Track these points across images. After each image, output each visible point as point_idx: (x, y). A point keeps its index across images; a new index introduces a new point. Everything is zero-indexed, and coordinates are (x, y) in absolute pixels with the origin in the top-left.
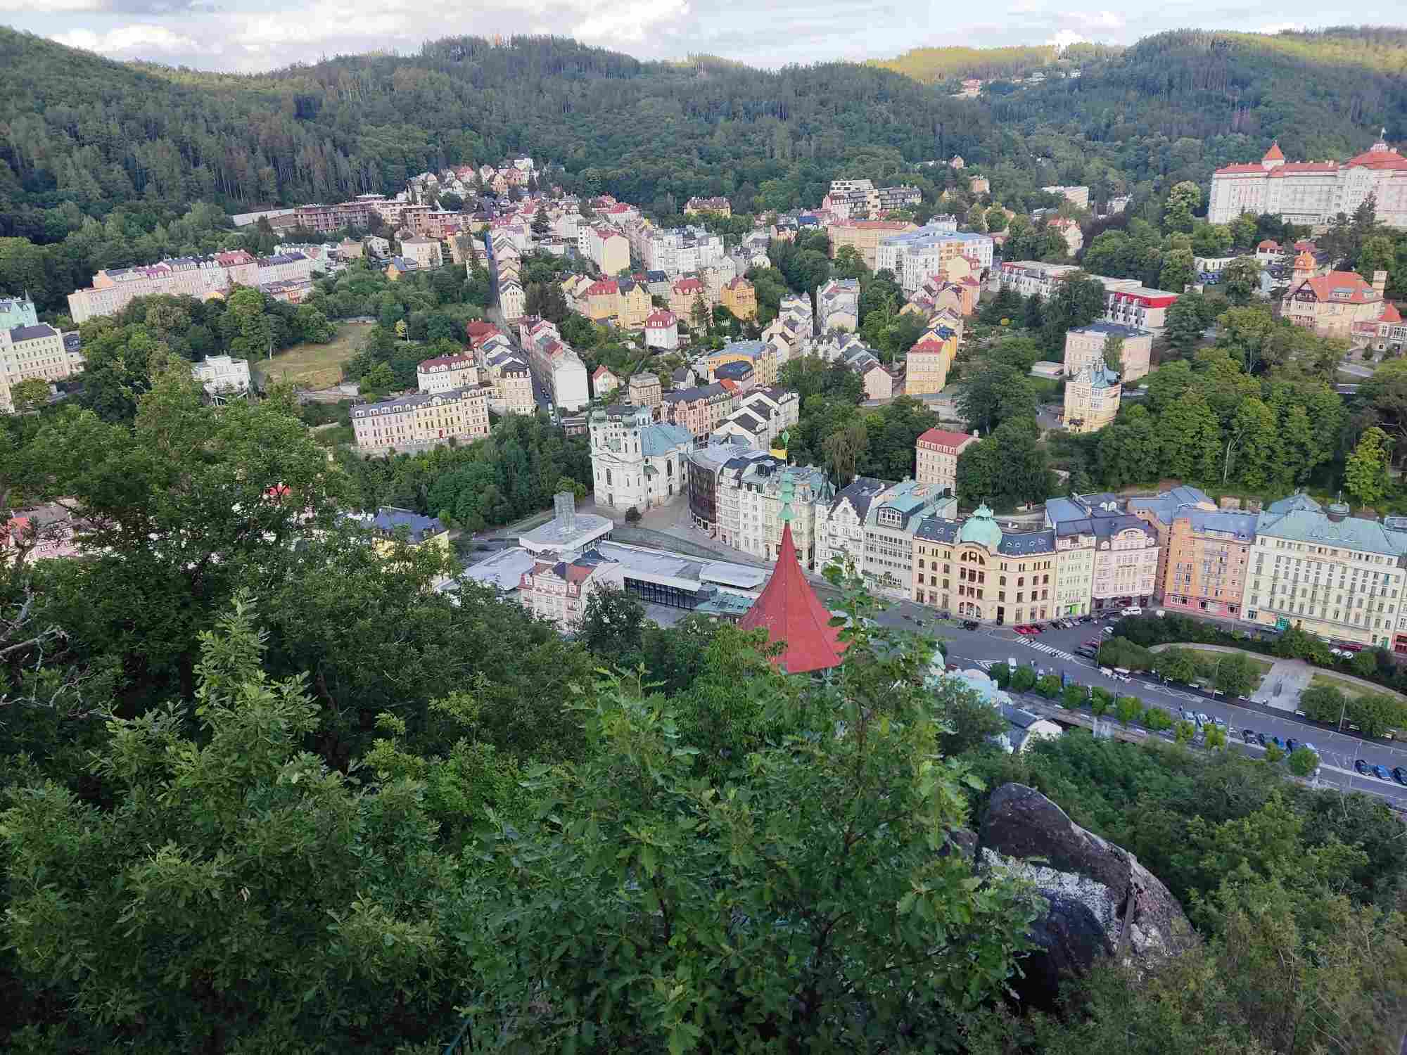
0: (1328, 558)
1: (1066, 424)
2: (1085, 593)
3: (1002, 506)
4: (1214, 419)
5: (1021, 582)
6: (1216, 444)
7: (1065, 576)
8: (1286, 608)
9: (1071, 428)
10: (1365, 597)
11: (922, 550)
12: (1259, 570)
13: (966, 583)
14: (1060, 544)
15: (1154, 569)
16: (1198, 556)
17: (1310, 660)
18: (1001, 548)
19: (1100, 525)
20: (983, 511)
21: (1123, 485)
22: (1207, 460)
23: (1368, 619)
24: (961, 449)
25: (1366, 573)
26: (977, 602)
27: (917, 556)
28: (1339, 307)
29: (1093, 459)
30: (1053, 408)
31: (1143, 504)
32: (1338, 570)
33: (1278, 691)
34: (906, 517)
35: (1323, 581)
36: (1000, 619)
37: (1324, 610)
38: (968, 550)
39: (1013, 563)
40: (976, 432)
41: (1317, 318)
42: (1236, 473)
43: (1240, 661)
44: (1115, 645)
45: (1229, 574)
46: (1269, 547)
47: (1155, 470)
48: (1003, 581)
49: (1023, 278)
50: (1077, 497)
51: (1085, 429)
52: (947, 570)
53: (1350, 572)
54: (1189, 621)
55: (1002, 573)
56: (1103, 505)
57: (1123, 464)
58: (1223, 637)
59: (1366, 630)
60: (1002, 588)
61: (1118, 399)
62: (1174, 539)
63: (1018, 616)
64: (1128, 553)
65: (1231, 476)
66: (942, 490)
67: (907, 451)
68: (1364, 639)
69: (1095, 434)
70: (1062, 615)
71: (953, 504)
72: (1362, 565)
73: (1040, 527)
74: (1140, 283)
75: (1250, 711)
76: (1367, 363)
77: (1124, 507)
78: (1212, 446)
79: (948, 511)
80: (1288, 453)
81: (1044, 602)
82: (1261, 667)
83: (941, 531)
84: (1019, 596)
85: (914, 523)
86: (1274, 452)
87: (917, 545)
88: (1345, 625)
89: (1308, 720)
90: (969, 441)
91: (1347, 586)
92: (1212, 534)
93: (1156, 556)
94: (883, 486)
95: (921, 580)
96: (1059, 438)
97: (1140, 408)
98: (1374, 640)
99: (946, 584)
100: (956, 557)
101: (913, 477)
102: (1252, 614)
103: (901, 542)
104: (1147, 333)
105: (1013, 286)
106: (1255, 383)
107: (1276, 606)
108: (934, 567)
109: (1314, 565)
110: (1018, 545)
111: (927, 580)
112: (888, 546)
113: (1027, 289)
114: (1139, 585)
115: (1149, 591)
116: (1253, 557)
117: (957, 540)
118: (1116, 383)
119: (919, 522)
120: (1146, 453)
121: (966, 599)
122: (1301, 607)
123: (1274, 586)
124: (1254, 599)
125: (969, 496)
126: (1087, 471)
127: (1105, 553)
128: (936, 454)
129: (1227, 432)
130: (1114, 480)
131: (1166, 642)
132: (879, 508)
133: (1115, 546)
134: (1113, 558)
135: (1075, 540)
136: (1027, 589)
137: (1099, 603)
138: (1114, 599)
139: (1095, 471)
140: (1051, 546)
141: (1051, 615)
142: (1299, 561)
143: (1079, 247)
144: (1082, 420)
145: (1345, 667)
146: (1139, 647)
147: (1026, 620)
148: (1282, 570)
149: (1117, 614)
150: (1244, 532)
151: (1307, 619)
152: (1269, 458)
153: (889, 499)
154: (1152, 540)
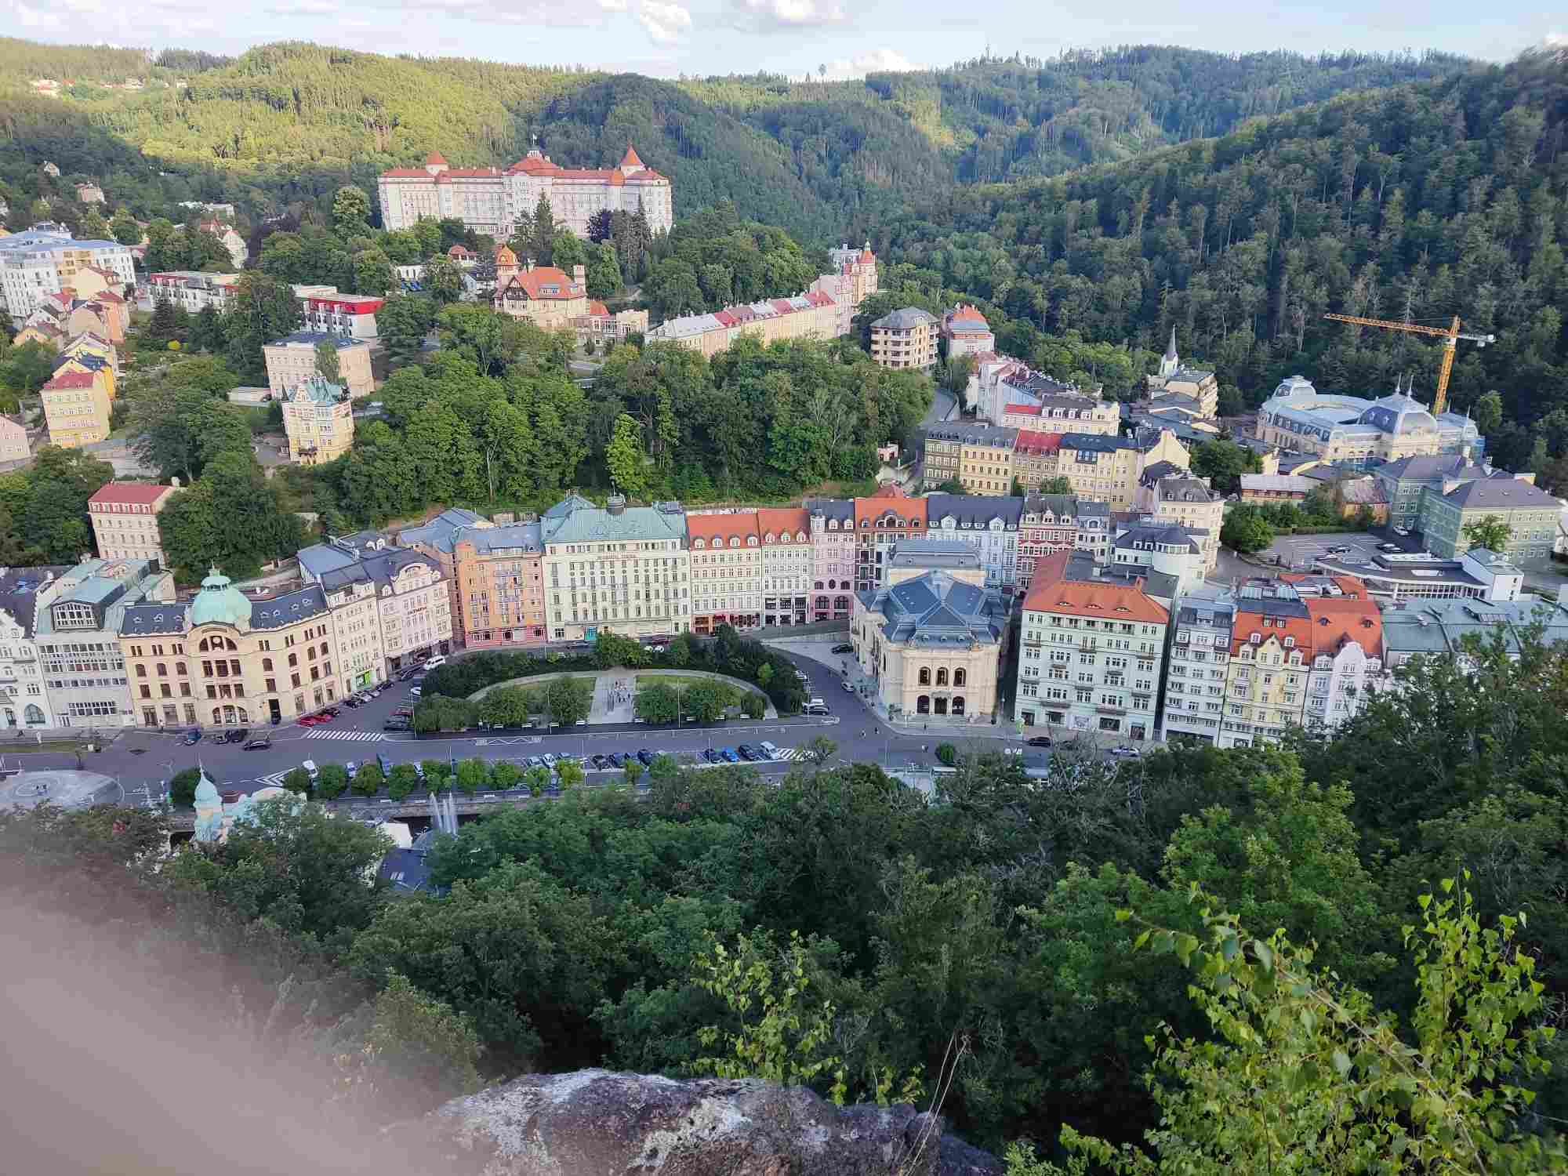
0: (619, 554)
1: (294, 457)
2: (376, 655)
3: (239, 570)
4: (465, 429)
5: (293, 660)
6: (474, 455)
7: (348, 638)
8: (590, 617)
9: (303, 460)
10: (660, 586)
11: (137, 651)
12: (556, 583)
13: (216, 680)
14: (332, 600)
15: (447, 608)
16: (492, 582)
17: (629, 665)
18: (255, 622)
19: (373, 567)
20: (215, 577)
21: (386, 518)
22: (470, 474)
23: (667, 609)
24: (159, 505)
25: (656, 561)
26: (237, 702)
27: (131, 664)
28: (551, 303)
29: (342, 492)
30: (271, 440)
31: (413, 534)
32: (630, 564)
33: (611, 706)
34: (99, 612)
35: (619, 581)
36: (276, 716)
37: (627, 611)
38: (207, 636)
39: (276, 638)
40: (175, 480)
41: (534, 316)
42: (501, 486)
43: (567, 684)
44: (431, 706)
45: (526, 595)
46: (560, 555)
47: (417, 495)
48: (268, 665)
49: (183, 290)
50: (335, 540)
51: (321, 459)
52: (182, 669)
53: (641, 563)
54: (500, 656)
55: (266, 654)
56: (370, 544)
57: (379, 493)
58: (539, 665)
59: (668, 619)
60: (269, 675)
61: (350, 419)
62: (462, 568)
63: (300, 706)
64: (412, 595)
65: (498, 490)
66: (145, 563)
67: (76, 522)
68: (668, 629)
69: (336, 462)
70: (354, 689)
71: (168, 581)
72: (651, 554)
73: (298, 586)
74: (334, 289)
75: (590, 735)
76: (592, 357)
77: (394, 542)
78: (471, 459)
79: (163, 589)
80: (548, 455)
81: (329, 679)
82: (588, 685)
83: (160, 618)
84: (296, 680)
85: (115, 615)
86: (534, 456)
87: (126, 645)
88: (649, 620)
89: (649, 725)
90: (168, 492)
91: (642, 579)
92: (500, 553)
93: (446, 592)
94: (50, 576)
95: (146, 692)
96: (291, 474)
97: (380, 425)
98: (677, 629)
99: (186, 690)
100: (192, 648)
101: (96, 554)
102: (559, 633)
103: (100, 647)
104: (361, 342)
105: (173, 300)
106: (496, 384)
107: (581, 616)
108: (162, 670)
109: (607, 565)
110: (276, 612)
111: (156, 691)
112: (82, 657)
113: (193, 302)
114: (435, 629)
115: (449, 635)
116: (547, 570)
117: (187, 626)
118: (344, 399)
119: (122, 612)
120: (402, 475)
121: (220, 702)
122: (605, 611)
123: (574, 596)
124: (558, 615)
125: (189, 566)
126: (338, 506)
127: (388, 601)
128: (124, 518)
129: (482, 441)
130: (374, 513)
131: (484, 686)
132: (51, 606)
133: (399, 588)
134: (399, 603)
135: (349, 592)
136: (304, 668)
137: (395, 662)
138: (411, 654)
139: (349, 507)
140: (322, 605)
141: (342, 693)
142: (592, 564)
143: (246, 257)
144: (314, 449)
145: (662, 661)
146: (457, 700)
147: (311, 707)
148: (578, 577)
149: (418, 670)
150: (531, 544)
151: (613, 624)
152: (531, 463)
153: (64, 591)
154: (437, 574)
